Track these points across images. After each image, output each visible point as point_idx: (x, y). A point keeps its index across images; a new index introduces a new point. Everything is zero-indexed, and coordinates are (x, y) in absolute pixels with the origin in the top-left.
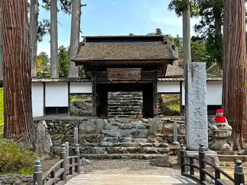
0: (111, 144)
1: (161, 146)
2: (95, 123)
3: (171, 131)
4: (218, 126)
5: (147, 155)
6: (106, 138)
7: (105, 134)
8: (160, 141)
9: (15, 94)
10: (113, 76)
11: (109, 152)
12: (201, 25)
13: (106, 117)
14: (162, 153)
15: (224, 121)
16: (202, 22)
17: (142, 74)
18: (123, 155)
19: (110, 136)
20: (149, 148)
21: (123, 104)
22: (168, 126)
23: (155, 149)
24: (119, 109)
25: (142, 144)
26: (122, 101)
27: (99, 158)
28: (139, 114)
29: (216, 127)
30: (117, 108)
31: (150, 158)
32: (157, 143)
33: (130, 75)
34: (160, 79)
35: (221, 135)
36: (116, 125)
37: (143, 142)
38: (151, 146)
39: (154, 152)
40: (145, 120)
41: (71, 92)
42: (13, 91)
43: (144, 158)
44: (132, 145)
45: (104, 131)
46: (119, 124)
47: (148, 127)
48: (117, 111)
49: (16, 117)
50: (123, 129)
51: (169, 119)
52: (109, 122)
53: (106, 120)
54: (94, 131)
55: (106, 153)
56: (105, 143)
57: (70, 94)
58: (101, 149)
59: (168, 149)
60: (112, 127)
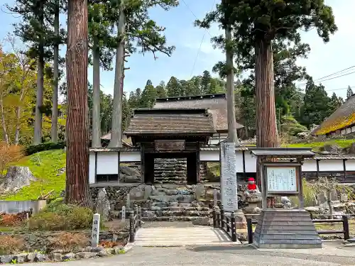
0: (159, 208)
1: (203, 210)
2: (144, 190)
3: (212, 197)
4: (250, 192)
5: (190, 218)
6: (154, 203)
7: (154, 200)
8: (202, 206)
9: (77, 165)
10: (160, 146)
11: (158, 215)
12: (251, 79)
13: (153, 183)
14: (203, 215)
15: (256, 188)
16: (251, 76)
17: (186, 145)
18: (171, 218)
19: (158, 201)
20: (192, 212)
21: (167, 169)
22: (210, 192)
23: (198, 212)
24: (163, 174)
25: (187, 208)
26: (166, 165)
27: (150, 220)
28: (183, 179)
29: (248, 194)
30: (161, 173)
31: (193, 220)
32: (199, 208)
33: (175, 145)
34: (202, 149)
35: (252, 200)
36: (162, 191)
37: (188, 206)
38: (194, 210)
39: (197, 215)
40: (190, 186)
41: (121, 160)
42: (75, 162)
43: (189, 220)
44: (178, 209)
45: (151, 197)
46: (166, 190)
47: (192, 193)
48: (161, 176)
49: (77, 184)
50: (169, 195)
51: (210, 185)
52: (156, 188)
53: (153, 187)
54: (143, 197)
55: (155, 216)
56: (154, 208)
57: (119, 162)
58: (150, 212)
59: (209, 212)
60: (159, 193)
